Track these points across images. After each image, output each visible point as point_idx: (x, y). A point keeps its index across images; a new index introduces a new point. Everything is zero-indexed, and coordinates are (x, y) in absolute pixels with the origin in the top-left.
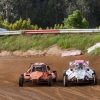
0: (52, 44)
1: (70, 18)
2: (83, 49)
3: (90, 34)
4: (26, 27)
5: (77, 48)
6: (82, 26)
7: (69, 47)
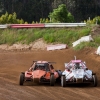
0: (38, 38)
1: (55, 12)
2: (68, 43)
3: (75, 28)
4: (11, 21)
5: (63, 42)
6: (67, 20)
7: (54, 41)
